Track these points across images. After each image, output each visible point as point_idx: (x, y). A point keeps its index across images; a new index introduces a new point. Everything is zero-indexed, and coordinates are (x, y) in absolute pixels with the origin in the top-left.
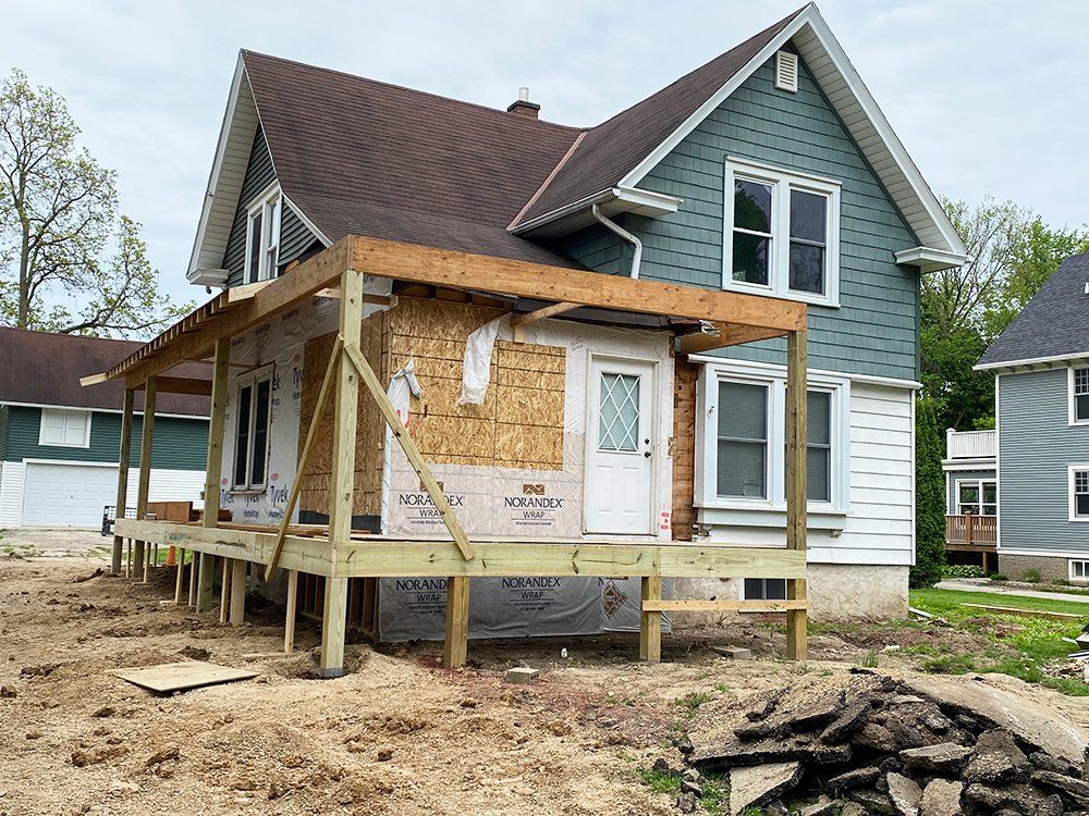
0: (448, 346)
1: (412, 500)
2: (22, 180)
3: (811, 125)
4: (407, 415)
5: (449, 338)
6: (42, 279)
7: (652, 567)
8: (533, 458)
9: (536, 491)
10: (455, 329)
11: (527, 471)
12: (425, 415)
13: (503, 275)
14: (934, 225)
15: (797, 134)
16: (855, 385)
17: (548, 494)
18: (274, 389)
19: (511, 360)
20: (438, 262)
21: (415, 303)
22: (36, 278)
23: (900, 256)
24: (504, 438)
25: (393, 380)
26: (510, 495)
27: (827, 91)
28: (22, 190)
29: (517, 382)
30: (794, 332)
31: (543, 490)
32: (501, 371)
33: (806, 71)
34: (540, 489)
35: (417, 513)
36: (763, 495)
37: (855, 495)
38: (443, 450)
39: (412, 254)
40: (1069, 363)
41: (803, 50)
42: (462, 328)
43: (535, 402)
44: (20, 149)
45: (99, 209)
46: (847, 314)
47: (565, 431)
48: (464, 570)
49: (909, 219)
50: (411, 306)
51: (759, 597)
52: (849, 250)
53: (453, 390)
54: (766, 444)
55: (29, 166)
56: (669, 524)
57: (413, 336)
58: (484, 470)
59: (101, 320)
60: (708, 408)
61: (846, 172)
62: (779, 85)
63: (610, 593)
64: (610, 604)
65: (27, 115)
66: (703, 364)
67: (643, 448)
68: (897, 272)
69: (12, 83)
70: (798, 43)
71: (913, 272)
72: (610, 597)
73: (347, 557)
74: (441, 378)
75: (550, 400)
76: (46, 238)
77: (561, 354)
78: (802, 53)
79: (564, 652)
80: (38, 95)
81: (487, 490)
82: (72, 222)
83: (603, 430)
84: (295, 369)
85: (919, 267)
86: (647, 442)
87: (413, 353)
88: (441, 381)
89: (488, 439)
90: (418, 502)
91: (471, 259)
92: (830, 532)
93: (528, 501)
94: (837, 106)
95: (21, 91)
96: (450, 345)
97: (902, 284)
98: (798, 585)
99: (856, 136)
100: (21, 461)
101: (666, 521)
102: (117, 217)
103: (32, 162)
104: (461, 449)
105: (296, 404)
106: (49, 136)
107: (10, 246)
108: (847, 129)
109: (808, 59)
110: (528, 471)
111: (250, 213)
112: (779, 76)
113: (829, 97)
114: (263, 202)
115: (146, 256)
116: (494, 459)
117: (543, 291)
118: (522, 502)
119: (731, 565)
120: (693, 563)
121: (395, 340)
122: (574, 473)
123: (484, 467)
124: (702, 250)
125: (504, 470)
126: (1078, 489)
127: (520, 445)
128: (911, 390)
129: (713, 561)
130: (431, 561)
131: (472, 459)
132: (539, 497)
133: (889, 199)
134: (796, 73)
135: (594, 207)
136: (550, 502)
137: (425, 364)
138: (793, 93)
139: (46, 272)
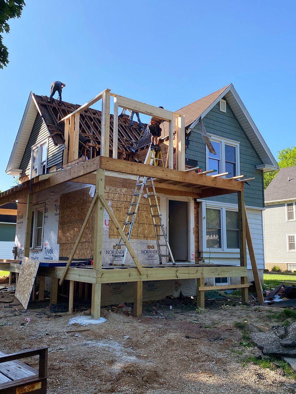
0: (122, 196)
1: (111, 252)
4: (108, 221)
5: (122, 193)
7: (201, 275)
8: (150, 236)
9: (152, 248)
11: (149, 241)
13: (151, 171)
14: (268, 157)
17: (156, 249)
18: (45, 212)
19: (143, 201)
20: (129, 166)
23: (258, 167)
24: (141, 229)
26: (143, 250)
27: (235, 113)
30: (240, 192)
31: (154, 247)
32: (140, 205)
33: (228, 106)
36: (220, 247)
39: (121, 163)
40: (285, 201)
41: (227, 99)
48: (141, 279)
49: (259, 155)
51: (220, 282)
52: (243, 165)
53: (124, 212)
54: (221, 229)
56: (194, 258)
57: (110, 193)
60: (203, 217)
61: (241, 139)
62: (221, 110)
63: (176, 283)
64: (176, 287)
66: (201, 202)
68: (257, 172)
70: (226, 97)
71: (261, 172)
72: (176, 285)
73: (101, 276)
77: (159, 199)
78: (227, 100)
79: (171, 307)
81: (136, 248)
84: (55, 205)
85: (263, 171)
87: (110, 199)
88: (120, 209)
89: (136, 229)
91: (140, 165)
93: (149, 251)
94: (238, 118)
97: (258, 176)
98: (245, 279)
99: (244, 128)
101: (193, 257)
105: (56, 218)
108: (241, 125)
109: (229, 102)
111: (32, 149)
112: (221, 107)
113: (236, 115)
114: (39, 145)
116: (137, 237)
117: (164, 177)
118: (147, 252)
119: (225, 273)
120: (213, 272)
122: (164, 241)
123: (135, 240)
125: (141, 240)
126: (290, 241)
127: (146, 231)
128: (261, 210)
129: (220, 271)
130: (129, 276)
132: (153, 250)
133: (253, 148)
134: (226, 106)
137: (114, 203)
138: (225, 113)
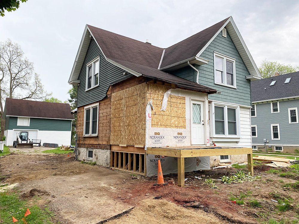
1: (153, 137)
2: (10, 64)
3: (229, 46)
4: (151, 114)
5: (160, 94)
6: (15, 87)
8: (179, 126)
9: (180, 134)
10: (161, 92)
12: (155, 114)
14: (255, 70)
15: (227, 47)
16: (241, 107)
17: (183, 135)
19: (174, 100)
21: (152, 85)
22: (14, 87)
23: (247, 77)
24: (173, 121)
25: (147, 105)
26: (175, 136)
28: (10, 66)
29: (175, 106)
32: (172, 103)
33: (228, 33)
34: (181, 134)
35: (154, 141)
36: (224, 133)
37: (242, 133)
38: (159, 124)
42: (162, 92)
43: (179, 111)
44: (10, 57)
45: (29, 71)
46: (238, 90)
47: (186, 118)
49: (248, 69)
50: (151, 86)
51: (223, 159)
52: (238, 75)
54: (224, 121)
55: (12, 61)
57: (152, 94)
58: (169, 129)
59: (30, 96)
61: (236, 57)
62: (223, 36)
63: (197, 160)
64: (198, 163)
65: (11, 49)
66: (211, 102)
67: (202, 123)
68: (246, 81)
69: (7, 42)
71: (249, 81)
74: (158, 105)
75: (183, 110)
76: (16, 78)
77: (184, 99)
78: (227, 28)
80: (14, 45)
81: (170, 134)
82: (23, 74)
83: (193, 119)
85: (250, 80)
86: (203, 121)
87: (152, 98)
88: (158, 106)
89: (169, 121)
90: (154, 138)
92: (237, 142)
93: (179, 137)
94: (234, 42)
95: (10, 44)
96: (160, 96)
97: (247, 84)
99: (238, 49)
100: (13, 129)
101: (208, 141)
102: (34, 73)
103: (12, 60)
104: (164, 123)
106: (17, 54)
107: (7, 79)
108: (236, 47)
109: (228, 30)
110: (178, 129)
111: (87, 66)
112: (223, 34)
113: (233, 39)
114: (93, 63)
115: (41, 82)
116: (171, 126)
118: (177, 137)
121: (147, 95)
122: (188, 129)
123: (168, 128)
124: (210, 74)
125: (173, 129)
127: (177, 122)
128: (249, 108)
131: (166, 126)
132: (181, 136)
133: (244, 64)
134: (226, 33)
135: (188, 62)
136: (184, 137)
137: (155, 101)
138: (225, 38)
139: (16, 85)
